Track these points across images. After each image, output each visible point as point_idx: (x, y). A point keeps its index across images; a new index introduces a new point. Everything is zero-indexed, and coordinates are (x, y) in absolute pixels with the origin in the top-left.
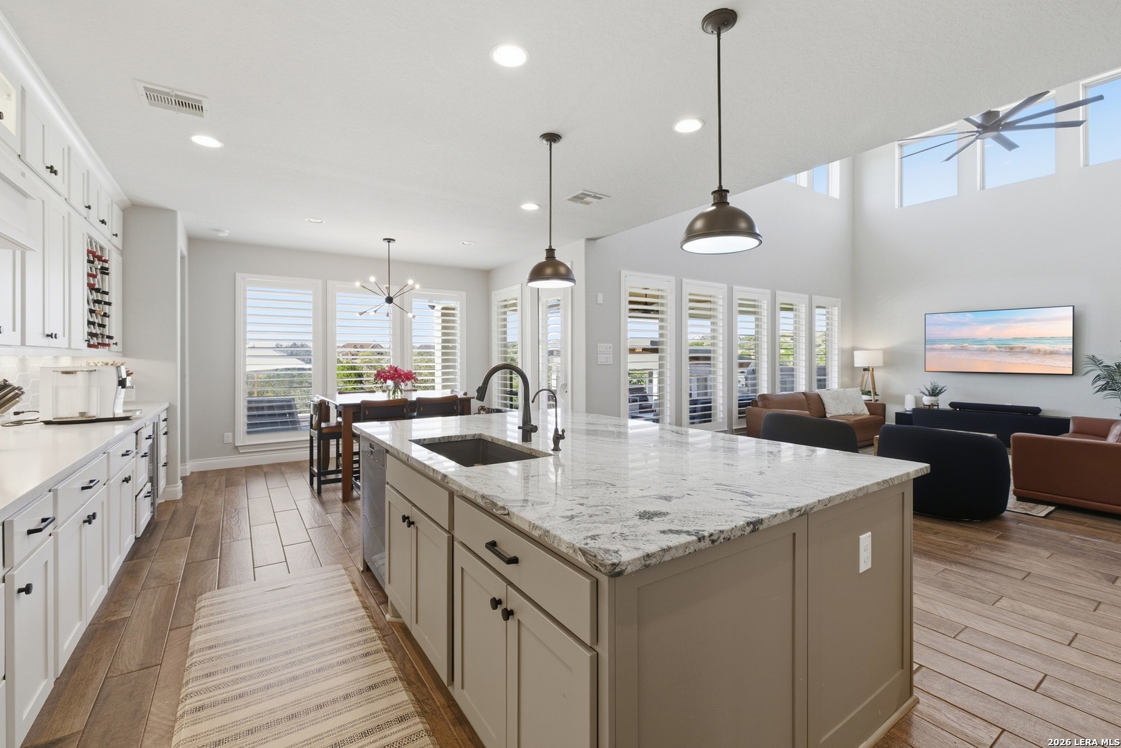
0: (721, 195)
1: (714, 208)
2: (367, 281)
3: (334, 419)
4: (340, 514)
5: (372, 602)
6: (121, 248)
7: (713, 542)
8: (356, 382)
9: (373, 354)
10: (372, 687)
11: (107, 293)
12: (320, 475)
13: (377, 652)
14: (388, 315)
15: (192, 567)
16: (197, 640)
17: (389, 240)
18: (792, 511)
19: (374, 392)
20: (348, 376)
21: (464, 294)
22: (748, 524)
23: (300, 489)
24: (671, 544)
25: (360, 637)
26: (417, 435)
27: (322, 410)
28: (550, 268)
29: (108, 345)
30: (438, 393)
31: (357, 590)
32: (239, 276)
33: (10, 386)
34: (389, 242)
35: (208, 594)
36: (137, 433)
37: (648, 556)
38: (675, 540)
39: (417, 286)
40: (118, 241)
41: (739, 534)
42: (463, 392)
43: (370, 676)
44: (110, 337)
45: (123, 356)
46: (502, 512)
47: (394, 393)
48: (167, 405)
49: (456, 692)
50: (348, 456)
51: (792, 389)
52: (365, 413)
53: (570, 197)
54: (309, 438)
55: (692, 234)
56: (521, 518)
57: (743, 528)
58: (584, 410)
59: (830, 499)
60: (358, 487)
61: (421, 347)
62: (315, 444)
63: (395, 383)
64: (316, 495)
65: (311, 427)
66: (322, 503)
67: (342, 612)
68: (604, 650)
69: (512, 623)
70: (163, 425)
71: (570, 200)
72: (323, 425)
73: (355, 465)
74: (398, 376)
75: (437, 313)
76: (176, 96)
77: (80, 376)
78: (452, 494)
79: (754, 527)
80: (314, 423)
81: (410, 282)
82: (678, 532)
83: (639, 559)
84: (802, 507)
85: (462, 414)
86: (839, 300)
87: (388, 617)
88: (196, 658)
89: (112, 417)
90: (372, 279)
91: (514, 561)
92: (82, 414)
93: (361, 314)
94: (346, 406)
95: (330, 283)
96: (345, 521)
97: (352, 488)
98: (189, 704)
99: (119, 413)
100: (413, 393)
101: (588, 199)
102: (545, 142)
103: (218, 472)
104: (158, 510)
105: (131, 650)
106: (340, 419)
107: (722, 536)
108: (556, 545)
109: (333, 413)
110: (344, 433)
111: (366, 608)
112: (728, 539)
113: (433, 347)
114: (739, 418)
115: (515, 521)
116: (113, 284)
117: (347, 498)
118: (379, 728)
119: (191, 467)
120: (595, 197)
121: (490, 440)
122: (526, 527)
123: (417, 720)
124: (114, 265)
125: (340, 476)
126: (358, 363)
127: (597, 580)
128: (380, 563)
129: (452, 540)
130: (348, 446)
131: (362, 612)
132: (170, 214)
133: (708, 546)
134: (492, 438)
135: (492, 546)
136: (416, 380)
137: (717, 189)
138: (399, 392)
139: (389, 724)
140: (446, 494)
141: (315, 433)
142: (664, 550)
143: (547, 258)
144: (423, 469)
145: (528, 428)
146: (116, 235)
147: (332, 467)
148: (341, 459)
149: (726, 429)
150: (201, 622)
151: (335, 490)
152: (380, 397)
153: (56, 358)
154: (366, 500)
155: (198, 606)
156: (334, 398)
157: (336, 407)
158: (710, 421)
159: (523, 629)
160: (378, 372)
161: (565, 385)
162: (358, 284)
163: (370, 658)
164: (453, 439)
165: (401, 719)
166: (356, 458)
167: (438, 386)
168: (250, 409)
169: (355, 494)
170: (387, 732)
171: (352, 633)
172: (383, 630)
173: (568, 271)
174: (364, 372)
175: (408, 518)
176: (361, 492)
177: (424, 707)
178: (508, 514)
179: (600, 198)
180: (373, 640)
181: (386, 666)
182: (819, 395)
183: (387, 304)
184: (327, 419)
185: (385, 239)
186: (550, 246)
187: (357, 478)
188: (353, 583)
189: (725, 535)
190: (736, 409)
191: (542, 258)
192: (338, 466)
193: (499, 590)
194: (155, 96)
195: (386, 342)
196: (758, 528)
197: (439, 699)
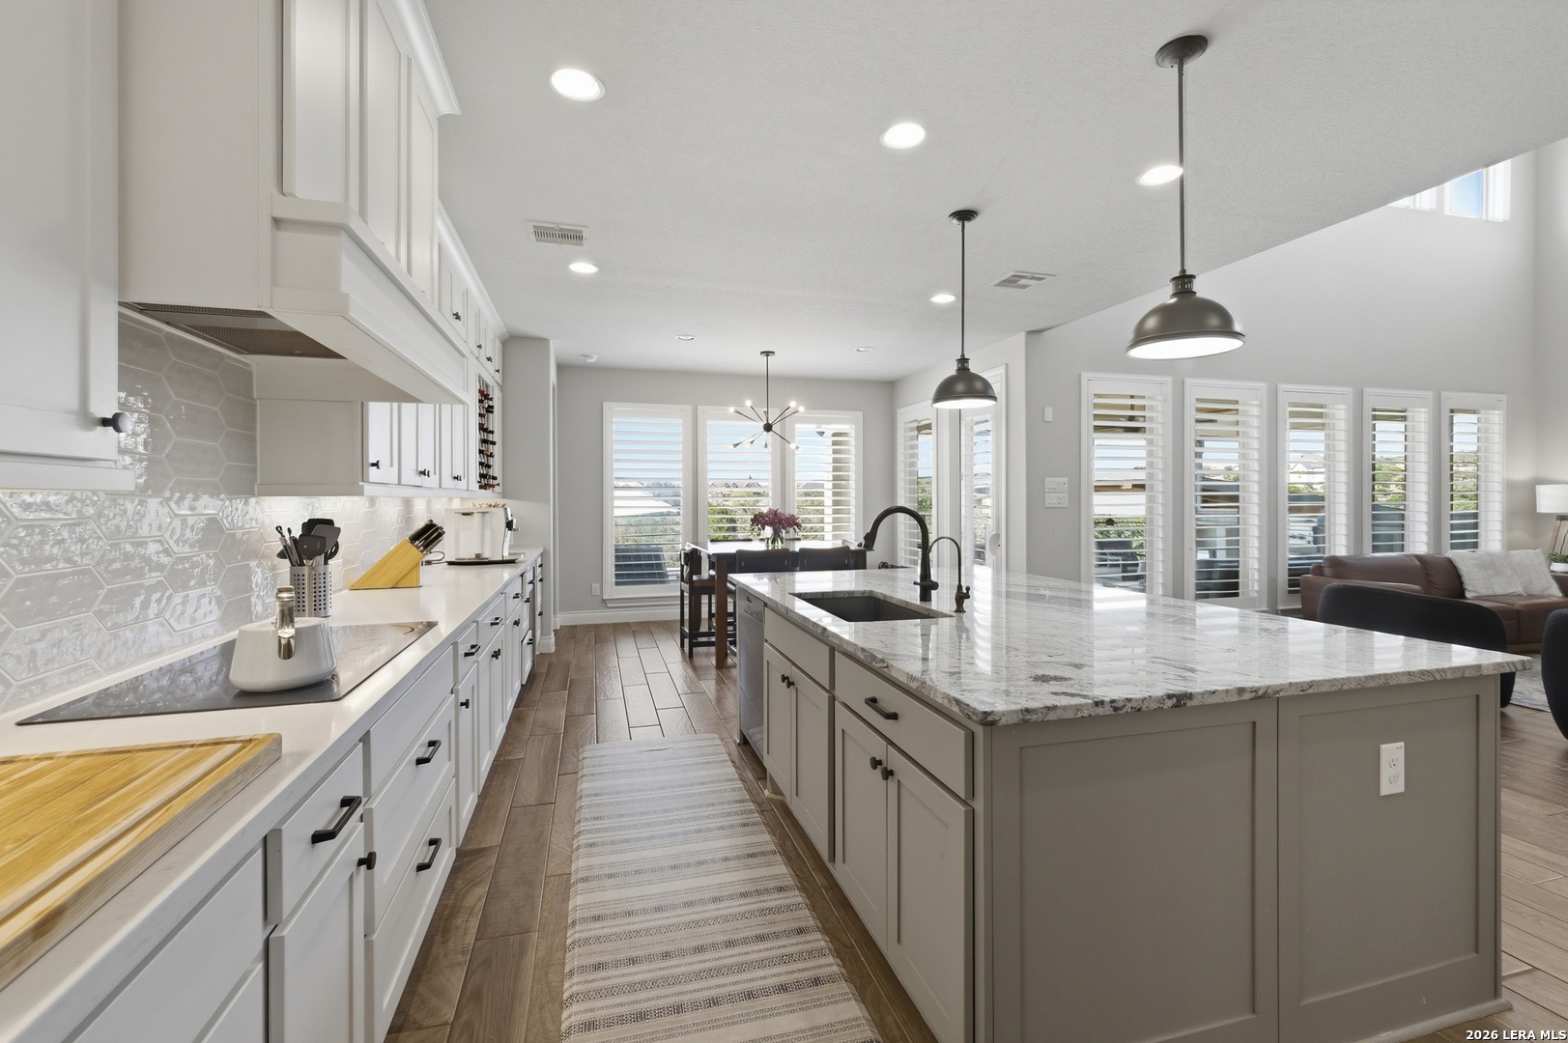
0: (1183, 282)
1: (1174, 300)
2: (743, 405)
3: (707, 572)
4: (714, 682)
5: (749, 775)
6: (501, 383)
7: (1116, 709)
8: (728, 529)
9: (748, 495)
10: (753, 855)
11: (492, 432)
12: (692, 638)
13: (754, 824)
14: (766, 446)
15: (571, 720)
16: (585, 786)
17: (767, 353)
18: (1241, 691)
19: (750, 540)
20: (721, 520)
21: (860, 414)
22: (1170, 696)
23: (669, 653)
24: (1058, 704)
25: (738, 807)
26: (800, 588)
27: (692, 559)
28: (964, 383)
29: (493, 486)
30: (828, 543)
31: (733, 762)
32: (606, 405)
33: (435, 525)
34: (767, 355)
35: (588, 747)
36: (522, 576)
37: (1027, 710)
38: (1065, 701)
39: (801, 409)
40: (498, 377)
41: (1154, 706)
42: (857, 543)
43: (748, 845)
44: (494, 478)
45: (504, 497)
46: (881, 665)
47: (773, 542)
48: (540, 551)
49: (839, 871)
50: (722, 616)
51: (1402, 548)
52: (740, 565)
53: (998, 281)
54: (679, 594)
55: (1142, 337)
56: (899, 670)
57: (1161, 700)
58: (1025, 569)
59: (1311, 684)
60: (735, 654)
61: (806, 486)
62: (686, 602)
63: (774, 529)
64: (687, 659)
65: (682, 580)
66: (694, 668)
67: (720, 781)
68: (979, 804)
69: (892, 784)
70: (539, 570)
71: (996, 285)
72: (695, 578)
73: (730, 628)
74: (779, 522)
75: (828, 440)
76: (561, 229)
77: (476, 517)
78: (832, 650)
79: (1179, 701)
80: (685, 575)
81: (793, 404)
82: (1073, 695)
83: (1016, 712)
84: (1259, 688)
85: (856, 567)
86: (1504, 397)
87: (767, 792)
88: (585, 802)
89: (501, 559)
90: (749, 403)
91: (894, 716)
92: (478, 556)
93: (736, 445)
94: (720, 557)
95: (700, 408)
96: (719, 690)
97: (727, 655)
98: (583, 840)
99: (506, 556)
100: (797, 543)
101: (1023, 282)
102: (955, 221)
103: (588, 628)
104: (538, 659)
105: (528, 787)
106: (712, 573)
107: (1129, 705)
108: (932, 696)
109: (705, 564)
110: (718, 587)
111: (743, 781)
112: (1139, 710)
113: (822, 486)
114: (1290, 592)
115: (894, 674)
116: (495, 422)
117: (721, 665)
118: (758, 892)
119: (559, 620)
120: (1033, 278)
121: (882, 598)
122: (903, 679)
123: (797, 893)
124: (496, 403)
125: (713, 639)
126: (730, 504)
127: (973, 733)
128: (757, 737)
129: (832, 700)
130: (722, 605)
131: (739, 784)
132: (541, 342)
133: (1108, 713)
134: (885, 596)
135: (872, 702)
136: (799, 526)
137: (1178, 275)
138: (780, 542)
139: (767, 891)
140: (826, 649)
141: (686, 587)
142: (1048, 708)
143: (959, 370)
144: (803, 622)
145: (926, 583)
146: (498, 371)
147: (704, 628)
148: (714, 620)
149: (1266, 609)
150: (585, 771)
151: (707, 655)
152: (757, 546)
153: (450, 499)
154: (743, 668)
155: (581, 757)
156: (706, 548)
157: (709, 556)
158: (1237, 595)
159: (904, 792)
160: (755, 516)
161: (997, 537)
162: (732, 410)
163: (748, 829)
164: (838, 596)
165: (781, 889)
166: (730, 620)
167: (828, 536)
168: (617, 558)
169: (729, 661)
170: (765, 898)
171: (729, 802)
172: (762, 807)
173: (987, 385)
174: (738, 517)
175: (788, 678)
176: (737, 658)
177: (805, 884)
178: (887, 667)
179: (1041, 279)
180: (751, 812)
181: (765, 839)
182: (1450, 561)
183: (765, 433)
184: (699, 572)
185: (762, 353)
186: (963, 355)
187: (734, 643)
188: (729, 755)
189: (1134, 704)
190: (1283, 577)
191: (951, 370)
192: (710, 628)
193: (879, 749)
194: (543, 233)
195: (766, 480)
196: (1185, 704)
197: (820, 880)
